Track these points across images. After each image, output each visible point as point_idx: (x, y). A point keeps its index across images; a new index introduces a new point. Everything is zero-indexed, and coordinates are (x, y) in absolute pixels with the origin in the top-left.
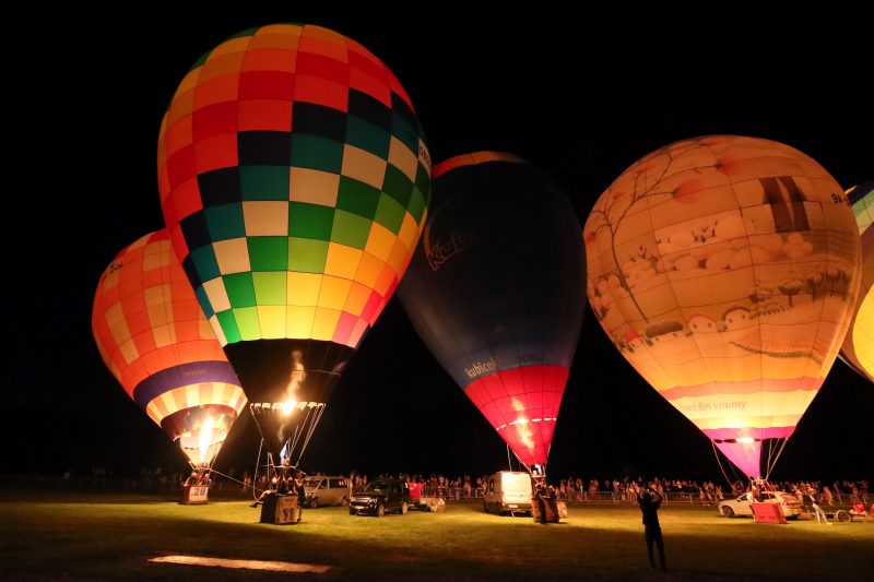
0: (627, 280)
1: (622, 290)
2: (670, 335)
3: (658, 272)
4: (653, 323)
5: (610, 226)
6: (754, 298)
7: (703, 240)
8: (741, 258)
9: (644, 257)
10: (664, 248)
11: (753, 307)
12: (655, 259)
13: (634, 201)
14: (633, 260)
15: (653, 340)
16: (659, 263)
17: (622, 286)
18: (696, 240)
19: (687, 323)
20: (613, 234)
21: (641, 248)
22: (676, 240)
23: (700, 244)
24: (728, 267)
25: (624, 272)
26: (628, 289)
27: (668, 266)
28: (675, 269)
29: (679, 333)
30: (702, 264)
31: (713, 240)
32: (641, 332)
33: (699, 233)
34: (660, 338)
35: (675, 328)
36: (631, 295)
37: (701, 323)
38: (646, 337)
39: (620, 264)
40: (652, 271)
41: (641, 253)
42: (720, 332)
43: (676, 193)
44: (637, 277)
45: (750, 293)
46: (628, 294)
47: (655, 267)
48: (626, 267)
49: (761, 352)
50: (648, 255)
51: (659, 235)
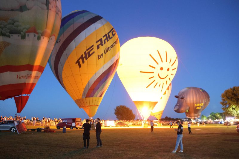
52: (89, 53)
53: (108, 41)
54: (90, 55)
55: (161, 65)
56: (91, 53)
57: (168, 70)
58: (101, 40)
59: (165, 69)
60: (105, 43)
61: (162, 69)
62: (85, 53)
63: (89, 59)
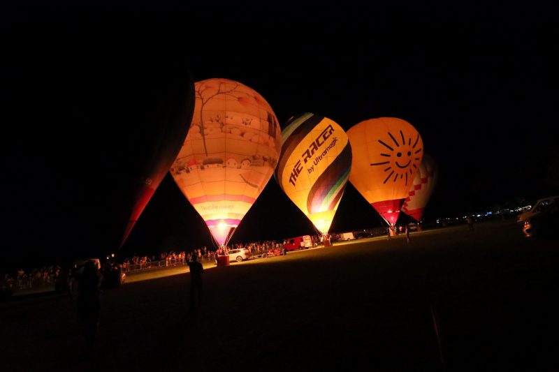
0: (205, 130)
1: (200, 135)
2: (216, 165)
3: (222, 131)
4: (210, 157)
5: (202, 99)
6: (254, 157)
7: (246, 124)
8: (255, 139)
9: (218, 121)
10: (229, 120)
11: (252, 161)
12: (223, 124)
13: (218, 93)
14: (212, 121)
15: (206, 166)
16: (224, 127)
17: (200, 132)
18: (243, 123)
19: (226, 161)
20: (203, 104)
21: (218, 116)
22: (234, 119)
23: (244, 125)
24: (250, 140)
25: (205, 126)
26: (203, 135)
27: (228, 130)
28: (230, 132)
29: (220, 165)
30: (242, 135)
31: (249, 126)
32: (201, 161)
33: (245, 120)
34: (211, 166)
35: (220, 162)
36: (204, 139)
37: (232, 162)
38: (202, 164)
39: (203, 120)
40: (220, 130)
41: (217, 119)
42: (238, 168)
43: (239, 99)
44: (211, 130)
45: (254, 154)
46: (202, 138)
47: (221, 128)
48: (207, 124)
49: (247, 182)
50: (220, 121)
51: (228, 114)
52: (297, 169)
53: (317, 149)
54: (299, 172)
55: (397, 150)
56: (299, 169)
57: (409, 154)
58: (308, 151)
59: (404, 155)
60: (313, 152)
61: (399, 155)
62: (294, 170)
63: (299, 175)
